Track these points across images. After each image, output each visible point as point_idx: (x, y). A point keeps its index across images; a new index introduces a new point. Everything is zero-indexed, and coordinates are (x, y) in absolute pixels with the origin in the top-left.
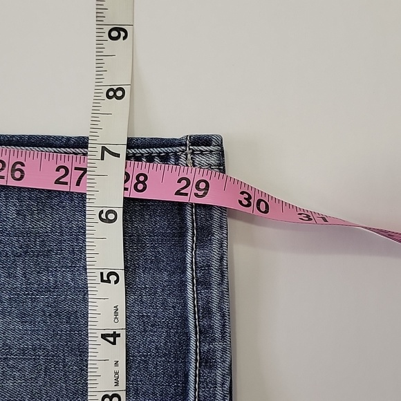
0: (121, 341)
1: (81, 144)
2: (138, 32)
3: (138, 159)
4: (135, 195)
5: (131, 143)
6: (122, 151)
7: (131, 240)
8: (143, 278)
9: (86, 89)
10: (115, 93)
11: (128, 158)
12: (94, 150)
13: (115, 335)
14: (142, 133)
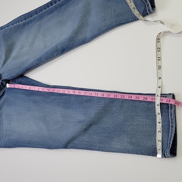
0: (161, 123)
1: (155, 95)
2: (163, 78)
3: (162, 97)
4: (161, 102)
5: (161, 95)
6: (160, 96)
7: (161, 109)
8: (163, 114)
9: (156, 87)
10: (159, 87)
11: (161, 97)
12: (156, 95)
13: (160, 122)
14: (163, 93)
